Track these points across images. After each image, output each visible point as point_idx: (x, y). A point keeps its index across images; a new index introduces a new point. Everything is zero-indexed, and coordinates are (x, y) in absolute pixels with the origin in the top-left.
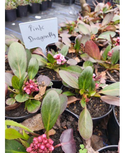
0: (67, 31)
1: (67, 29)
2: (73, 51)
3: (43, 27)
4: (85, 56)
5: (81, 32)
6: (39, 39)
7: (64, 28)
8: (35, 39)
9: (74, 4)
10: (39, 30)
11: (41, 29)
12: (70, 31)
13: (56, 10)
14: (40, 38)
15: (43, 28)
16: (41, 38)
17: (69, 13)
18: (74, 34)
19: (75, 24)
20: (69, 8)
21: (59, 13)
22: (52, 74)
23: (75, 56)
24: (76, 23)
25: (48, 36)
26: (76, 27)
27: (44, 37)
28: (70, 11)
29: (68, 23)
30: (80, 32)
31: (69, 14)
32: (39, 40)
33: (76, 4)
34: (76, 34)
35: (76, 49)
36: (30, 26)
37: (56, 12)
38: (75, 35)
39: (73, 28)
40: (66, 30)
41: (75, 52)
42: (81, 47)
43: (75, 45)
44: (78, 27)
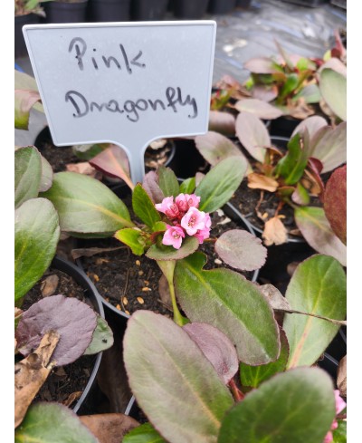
0: (272, 90)
1: (275, 82)
2: (268, 184)
3: (140, 54)
4: (315, 220)
5: (326, 105)
6: (117, 109)
7: (263, 80)
8: (100, 108)
9: (326, 6)
10: (119, 66)
11: (131, 66)
12: (285, 93)
13: (261, 18)
14: (121, 108)
15: (140, 60)
16: (129, 106)
17: (303, 34)
18: (298, 109)
19: (309, 71)
20: (308, 16)
21: (267, 29)
22: (141, 273)
23: (271, 206)
24: (318, 67)
25: (161, 103)
26: (314, 81)
27: (142, 105)
28: (306, 26)
29: (284, 63)
30: (322, 104)
31: (300, 36)
32: (117, 113)
33: (335, 7)
34: (305, 111)
35: (281, 179)
36: (78, 43)
37: (258, 22)
38: (299, 114)
39: (301, 82)
40: (268, 88)
41: (277, 191)
42: (307, 173)
43: (281, 162)
44: (318, 83)
